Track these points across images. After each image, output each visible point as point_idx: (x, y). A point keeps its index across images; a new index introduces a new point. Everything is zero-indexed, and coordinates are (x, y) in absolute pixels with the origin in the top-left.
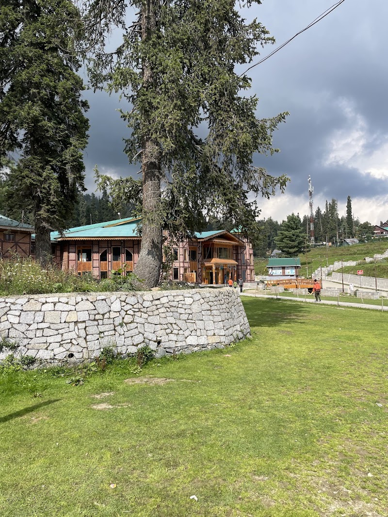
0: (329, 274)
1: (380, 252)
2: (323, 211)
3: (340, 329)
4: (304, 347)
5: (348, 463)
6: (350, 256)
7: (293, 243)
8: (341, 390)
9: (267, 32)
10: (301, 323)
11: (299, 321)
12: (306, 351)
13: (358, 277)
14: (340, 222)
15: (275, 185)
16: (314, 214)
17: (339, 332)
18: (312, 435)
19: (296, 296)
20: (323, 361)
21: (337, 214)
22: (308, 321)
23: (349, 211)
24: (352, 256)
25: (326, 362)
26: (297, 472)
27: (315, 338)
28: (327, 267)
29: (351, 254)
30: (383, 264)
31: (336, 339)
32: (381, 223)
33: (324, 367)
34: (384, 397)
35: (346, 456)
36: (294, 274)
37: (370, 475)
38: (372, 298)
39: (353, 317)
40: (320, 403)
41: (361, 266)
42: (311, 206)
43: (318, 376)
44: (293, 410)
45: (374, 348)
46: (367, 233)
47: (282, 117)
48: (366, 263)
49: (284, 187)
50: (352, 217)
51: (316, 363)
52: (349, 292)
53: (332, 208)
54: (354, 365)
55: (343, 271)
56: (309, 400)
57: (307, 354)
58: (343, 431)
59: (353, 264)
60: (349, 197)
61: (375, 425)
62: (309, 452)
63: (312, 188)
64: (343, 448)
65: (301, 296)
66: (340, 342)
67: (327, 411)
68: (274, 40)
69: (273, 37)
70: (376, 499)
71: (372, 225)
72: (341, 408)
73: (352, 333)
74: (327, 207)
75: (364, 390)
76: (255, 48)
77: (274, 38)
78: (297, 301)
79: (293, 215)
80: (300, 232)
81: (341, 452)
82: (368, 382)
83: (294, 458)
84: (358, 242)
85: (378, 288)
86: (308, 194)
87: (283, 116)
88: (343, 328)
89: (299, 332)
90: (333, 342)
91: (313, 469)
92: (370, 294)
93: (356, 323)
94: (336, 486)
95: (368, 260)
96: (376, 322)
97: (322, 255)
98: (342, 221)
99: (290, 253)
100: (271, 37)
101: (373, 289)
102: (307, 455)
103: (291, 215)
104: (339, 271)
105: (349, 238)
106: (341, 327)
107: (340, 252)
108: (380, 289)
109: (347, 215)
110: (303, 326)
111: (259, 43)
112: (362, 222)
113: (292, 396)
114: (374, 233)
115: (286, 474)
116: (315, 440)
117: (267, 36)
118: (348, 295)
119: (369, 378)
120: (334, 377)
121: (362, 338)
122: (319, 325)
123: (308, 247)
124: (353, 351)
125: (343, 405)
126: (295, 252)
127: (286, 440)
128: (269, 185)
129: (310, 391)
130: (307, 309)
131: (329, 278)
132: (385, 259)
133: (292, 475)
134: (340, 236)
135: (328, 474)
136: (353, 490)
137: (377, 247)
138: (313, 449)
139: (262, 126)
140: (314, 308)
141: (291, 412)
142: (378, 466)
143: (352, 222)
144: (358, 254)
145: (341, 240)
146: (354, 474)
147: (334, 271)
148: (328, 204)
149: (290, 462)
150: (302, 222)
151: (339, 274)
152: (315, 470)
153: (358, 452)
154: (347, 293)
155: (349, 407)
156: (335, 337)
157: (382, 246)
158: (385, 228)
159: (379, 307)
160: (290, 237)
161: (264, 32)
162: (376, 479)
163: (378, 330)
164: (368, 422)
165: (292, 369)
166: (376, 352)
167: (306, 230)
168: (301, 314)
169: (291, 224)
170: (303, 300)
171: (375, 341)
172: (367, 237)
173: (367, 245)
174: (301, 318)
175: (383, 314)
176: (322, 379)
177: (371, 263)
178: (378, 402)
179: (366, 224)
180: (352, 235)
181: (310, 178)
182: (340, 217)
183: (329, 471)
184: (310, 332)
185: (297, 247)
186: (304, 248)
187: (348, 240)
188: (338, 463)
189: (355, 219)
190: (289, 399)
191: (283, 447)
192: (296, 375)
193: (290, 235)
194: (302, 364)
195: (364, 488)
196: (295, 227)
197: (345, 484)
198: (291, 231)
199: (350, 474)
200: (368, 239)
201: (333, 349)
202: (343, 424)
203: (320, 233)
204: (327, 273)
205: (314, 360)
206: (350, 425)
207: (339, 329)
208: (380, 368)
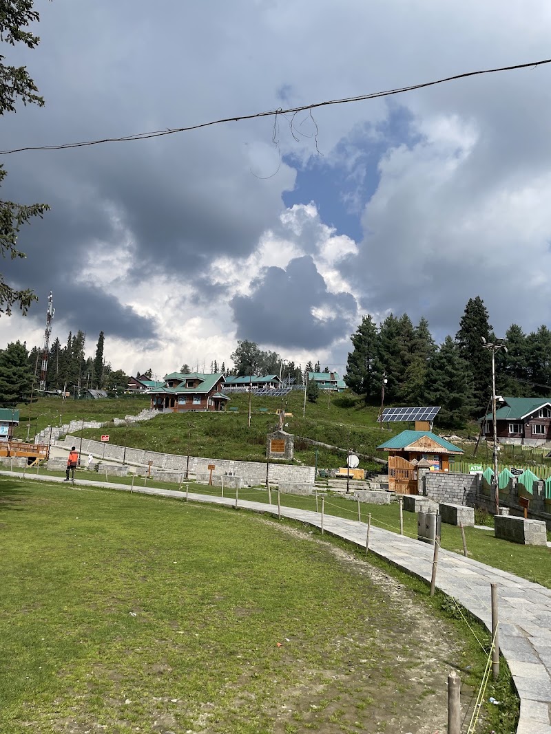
0: (61, 438)
1: (133, 412)
2: (63, 345)
3: (77, 518)
4: (26, 546)
5: (100, 693)
6: (94, 414)
7: (10, 386)
8: (84, 602)
9: (35, 89)
10: (18, 510)
11: (15, 507)
12: (29, 551)
13: (101, 445)
14: (85, 365)
15: (13, 301)
16: (50, 347)
17: (76, 522)
18: (50, 667)
19: (8, 469)
20: (56, 564)
21: (83, 353)
22: (29, 507)
23: (100, 352)
24: (96, 414)
25: (61, 565)
26: (33, 718)
27: (42, 532)
28: (59, 427)
29: (94, 412)
30: (135, 429)
31: (72, 533)
32: (139, 374)
33: (58, 573)
34: (138, 604)
35: (97, 685)
36: (7, 434)
37: (128, 702)
38: (118, 474)
39: (94, 500)
40: (56, 623)
41: (107, 430)
42: (47, 334)
43: (51, 585)
44: (17, 637)
45: (123, 542)
46: (118, 385)
47: (38, 210)
48: (113, 426)
49: (27, 306)
50: (103, 360)
51: (45, 568)
52: (87, 465)
53: (77, 344)
54: (98, 566)
55: (83, 434)
56: (40, 620)
57: (31, 556)
58: (90, 655)
59: (96, 425)
60: (102, 333)
61: (130, 641)
62: (47, 689)
63: (53, 310)
64: (91, 676)
65: (16, 469)
66: (77, 536)
67: (67, 632)
68: (43, 102)
69: (42, 98)
70: (137, 729)
71: (126, 375)
72: (85, 626)
73: (95, 523)
74: (69, 340)
75: (113, 597)
76: (12, 101)
77: (44, 100)
78: (9, 477)
79: (18, 343)
80: (26, 372)
81: (90, 682)
82: (118, 588)
83: (27, 701)
84: (106, 395)
85: (125, 462)
86: (46, 317)
87: (40, 208)
88: (81, 516)
89: (15, 525)
90: (68, 537)
91: (55, 709)
92: (116, 469)
93: (98, 509)
94: (87, 723)
95: (117, 421)
96: (124, 507)
97: (53, 409)
98: (88, 364)
99: (5, 401)
100: (39, 96)
101: (118, 462)
102: (45, 694)
103: (15, 343)
104: (77, 434)
105: (94, 389)
106: (78, 515)
107: (80, 407)
108: (128, 462)
109: (96, 356)
110: (22, 515)
111: (20, 97)
112: (114, 369)
113: (14, 619)
114: (127, 387)
115: (16, 724)
116: (53, 673)
117: (33, 92)
118: (86, 469)
119: (119, 582)
120: (73, 584)
121: (108, 530)
122: (46, 513)
123: (34, 395)
124: (96, 547)
125: (88, 621)
126: (12, 401)
127: (12, 679)
128: (4, 299)
129: (40, 608)
130: (27, 489)
131: (60, 444)
132: (138, 422)
133: (27, 724)
134: (83, 384)
135: (76, 711)
136: (109, 724)
137: (130, 405)
138: (53, 684)
139: (6, 213)
140: (37, 488)
141: (15, 640)
142: (136, 689)
143: (102, 367)
144: (104, 413)
145: (84, 389)
146: (109, 705)
147: (68, 434)
148: (72, 336)
149: (21, 707)
150: (29, 355)
151: (75, 438)
152: (58, 710)
153: (111, 677)
154: (84, 467)
155: (96, 623)
156: (70, 529)
157: (136, 405)
158: (142, 382)
159: (128, 487)
160: (8, 377)
161: (31, 87)
162: (136, 704)
163: (126, 518)
164: (120, 639)
165: (10, 579)
166: (126, 547)
167: (33, 369)
168: (17, 497)
169: (13, 357)
170: (21, 475)
171: (124, 533)
172: (119, 391)
173: (118, 402)
174: (18, 503)
175: (132, 496)
176: (56, 589)
177: (121, 426)
178: (132, 611)
179: (120, 373)
180: (98, 385)
181: (51, 296)
182: (86, 358)
183: (76, 708)
184: (32, 524)
185: (18, 392)
186: (28, 395)
187: (93, 392)
188: (88, 695)
189: (106, 365)
190: (9, 623)
191: (8, 689)
192: (17, 587)
193: (9, 373)
194: (25, 571)
195: (122, 719)
196: (19, 362)
197: (98, 719)
198: (11, 367)
199: (104, 706)
200: (120, 393)
201: (69, 547)
202: (89, 646)
203: (55, 376)
204: (58, 436)
205: (43, 564)
206: (98, 646)
207: (75, 519)
208: (131, 568)
